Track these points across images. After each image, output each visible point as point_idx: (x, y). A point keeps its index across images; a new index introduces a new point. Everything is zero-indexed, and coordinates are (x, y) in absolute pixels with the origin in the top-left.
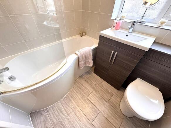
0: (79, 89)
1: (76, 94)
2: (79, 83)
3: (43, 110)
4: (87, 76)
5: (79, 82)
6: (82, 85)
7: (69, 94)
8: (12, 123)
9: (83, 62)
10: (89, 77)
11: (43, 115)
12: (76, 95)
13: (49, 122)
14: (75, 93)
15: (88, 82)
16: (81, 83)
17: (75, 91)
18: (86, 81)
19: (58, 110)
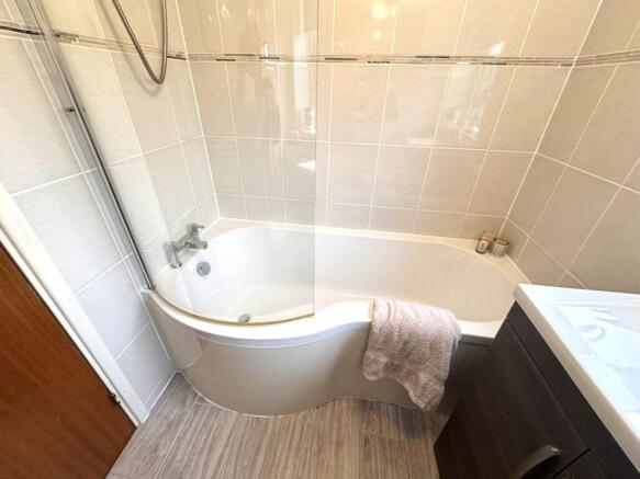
0: (315, 443)
1: (290, 449)
2: (335, 425)
3: (196, 395)
4: (392, 432)
5: (339, 420)
6: (339, 445)
7: (274, 424)
8: (118, 361)
9: (384, 360)
10: (390, 442)
11: (184, 406)
12: (286, 451)
13: (172, 439)
14: (290, 444)
15: (367, 457)
16: (343, 431)
17: (297, 437)
18: (367, 441)
19: (212, 435)
